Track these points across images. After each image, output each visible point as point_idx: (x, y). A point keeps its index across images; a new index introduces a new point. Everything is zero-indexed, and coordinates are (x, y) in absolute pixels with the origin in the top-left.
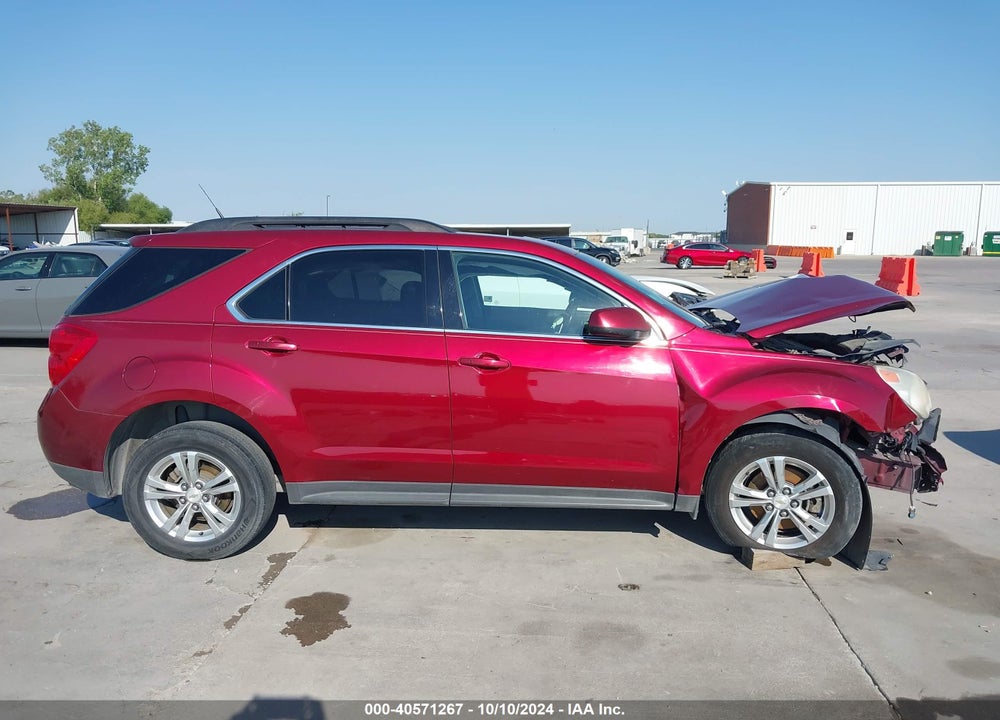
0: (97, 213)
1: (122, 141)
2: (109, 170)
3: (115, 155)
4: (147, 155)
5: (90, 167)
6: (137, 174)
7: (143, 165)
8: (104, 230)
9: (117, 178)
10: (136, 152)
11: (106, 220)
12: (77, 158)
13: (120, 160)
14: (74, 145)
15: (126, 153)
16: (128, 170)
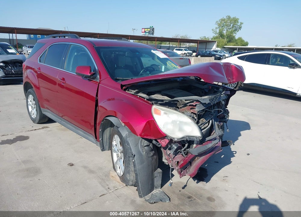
0: (224, 43)
1: (236, 20)
2: (230, 30)
3: (233, 25)
4: (242, 25)
5: (225, 29)
6: (238, 31)
7: (240, 28)
8: (225, 48)
9: (231, 32)
10: (239, 24)
11: (226, 45)
12: (222, 27)
13: (234, 27)
14: (223, 23)
15: (236, 25)
16: (236, 30)
